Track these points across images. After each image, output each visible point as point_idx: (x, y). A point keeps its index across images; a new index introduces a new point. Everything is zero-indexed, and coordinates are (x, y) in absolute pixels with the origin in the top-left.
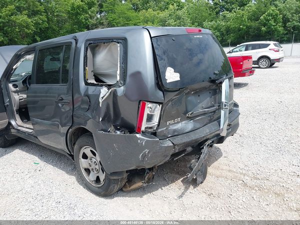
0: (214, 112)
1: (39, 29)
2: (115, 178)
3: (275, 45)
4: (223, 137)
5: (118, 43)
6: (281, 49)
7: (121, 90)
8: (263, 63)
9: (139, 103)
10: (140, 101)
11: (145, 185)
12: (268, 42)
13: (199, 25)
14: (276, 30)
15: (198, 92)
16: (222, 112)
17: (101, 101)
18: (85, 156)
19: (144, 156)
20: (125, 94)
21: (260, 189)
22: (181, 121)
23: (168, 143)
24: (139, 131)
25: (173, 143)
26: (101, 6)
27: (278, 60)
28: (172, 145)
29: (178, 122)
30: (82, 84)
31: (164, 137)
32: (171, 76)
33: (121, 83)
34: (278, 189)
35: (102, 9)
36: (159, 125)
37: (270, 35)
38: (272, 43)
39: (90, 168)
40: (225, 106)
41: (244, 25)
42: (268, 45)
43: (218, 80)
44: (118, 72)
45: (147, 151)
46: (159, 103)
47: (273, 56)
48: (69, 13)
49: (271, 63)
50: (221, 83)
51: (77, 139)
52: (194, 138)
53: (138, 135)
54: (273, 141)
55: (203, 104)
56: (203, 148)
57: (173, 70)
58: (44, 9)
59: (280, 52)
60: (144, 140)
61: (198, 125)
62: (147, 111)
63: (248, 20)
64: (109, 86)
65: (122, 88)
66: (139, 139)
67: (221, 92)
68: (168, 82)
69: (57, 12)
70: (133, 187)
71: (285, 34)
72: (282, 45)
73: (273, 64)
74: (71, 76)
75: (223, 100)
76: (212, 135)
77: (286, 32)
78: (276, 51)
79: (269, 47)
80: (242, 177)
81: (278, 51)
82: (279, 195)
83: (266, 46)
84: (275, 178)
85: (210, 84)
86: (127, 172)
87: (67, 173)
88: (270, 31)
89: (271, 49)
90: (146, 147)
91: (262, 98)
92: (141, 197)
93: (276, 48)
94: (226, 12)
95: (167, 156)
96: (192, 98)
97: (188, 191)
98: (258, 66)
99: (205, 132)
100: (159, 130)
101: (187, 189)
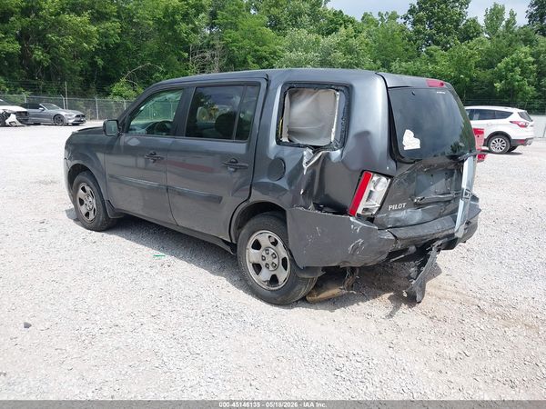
0: (449, 201)
1: (103, 45)
2: (306, 276)
3: (521, 115)
4: (457, 238)
5: (337, 90)
6: (531, 123)
7: (336, 154)
8: (498, 144)
9: (362, 173)
10: (363, 171)
11: (344, 292)
12: (509, 109)
13: (383, 66)
14: (521, 88)
15: (432, 171)
16: (461, 203)
17: (305, 167)
18: (257, 246)
19: (356, 248)
20: (342, 161)
21: (504, 317)
22: (407, 207)
23: (388, 235)
24: (353, 213)
25: (394, 236)
26: (213, 15)
27: (524, 142)
28: (393, 238)
29: (402, 209)
30: (273, 143)
31: (382, 227)
32: (410, 142)
33: (337, 146)
34: (529, 320)
35: (216, 21)
36: (380, 208)
37: (509, 97)
38: (515, 111)
39: (263, 264)
40: (466, 194)
41: (466, 75)
42: (509, 114)
43: (460, 155)
44: (334, 130)
45: (361, 241)
46: (387, 176)
47: (515, 133)
48: (158, 21)
49: (511, 146)
50: (463, 161)
51: (248, 220)
52: (422, 234)
53: (351, 218)
54: (520, 262)
55: (436, 188)
56: (431, 250)
57: (412, 134)
58: (117, 12)
59: (529, 128)
60: (359, 225)
61: (428, 217)
62: (370, 187)
63: (476, 67)
64: (316, 149)
65: (339, 152)
66: (353, 223)
67: (461, 174)
68: (405, 149)
69: (138, 18)
70: (322, 296)
71: (535, 98)
72: (532, 117)
73: (514, 148)
74: (255, 130)
75: (464, 186)
76: (444, 233)
77: (537, 94)
78: (521, 126)
79: (511, 118)
80: (477, 301)
81: (525, 126)
82: (531, 327)
83: (505, 115)
84: (525, 307)
85: (448, 161)
86: (325, 269)
87: (212, 273)
88: (509, 90)
89: (512, 122)
90: (360, 235)
91: (498, 201)
92: (332, 311)
93: (523, 121)
94: (434, 47)
95: (385, 253)
96: (423, 178)
97: (400, 311)
98: (487, 149)
99: (436, 228)
100: (379, 216)
101: (397, 308)
